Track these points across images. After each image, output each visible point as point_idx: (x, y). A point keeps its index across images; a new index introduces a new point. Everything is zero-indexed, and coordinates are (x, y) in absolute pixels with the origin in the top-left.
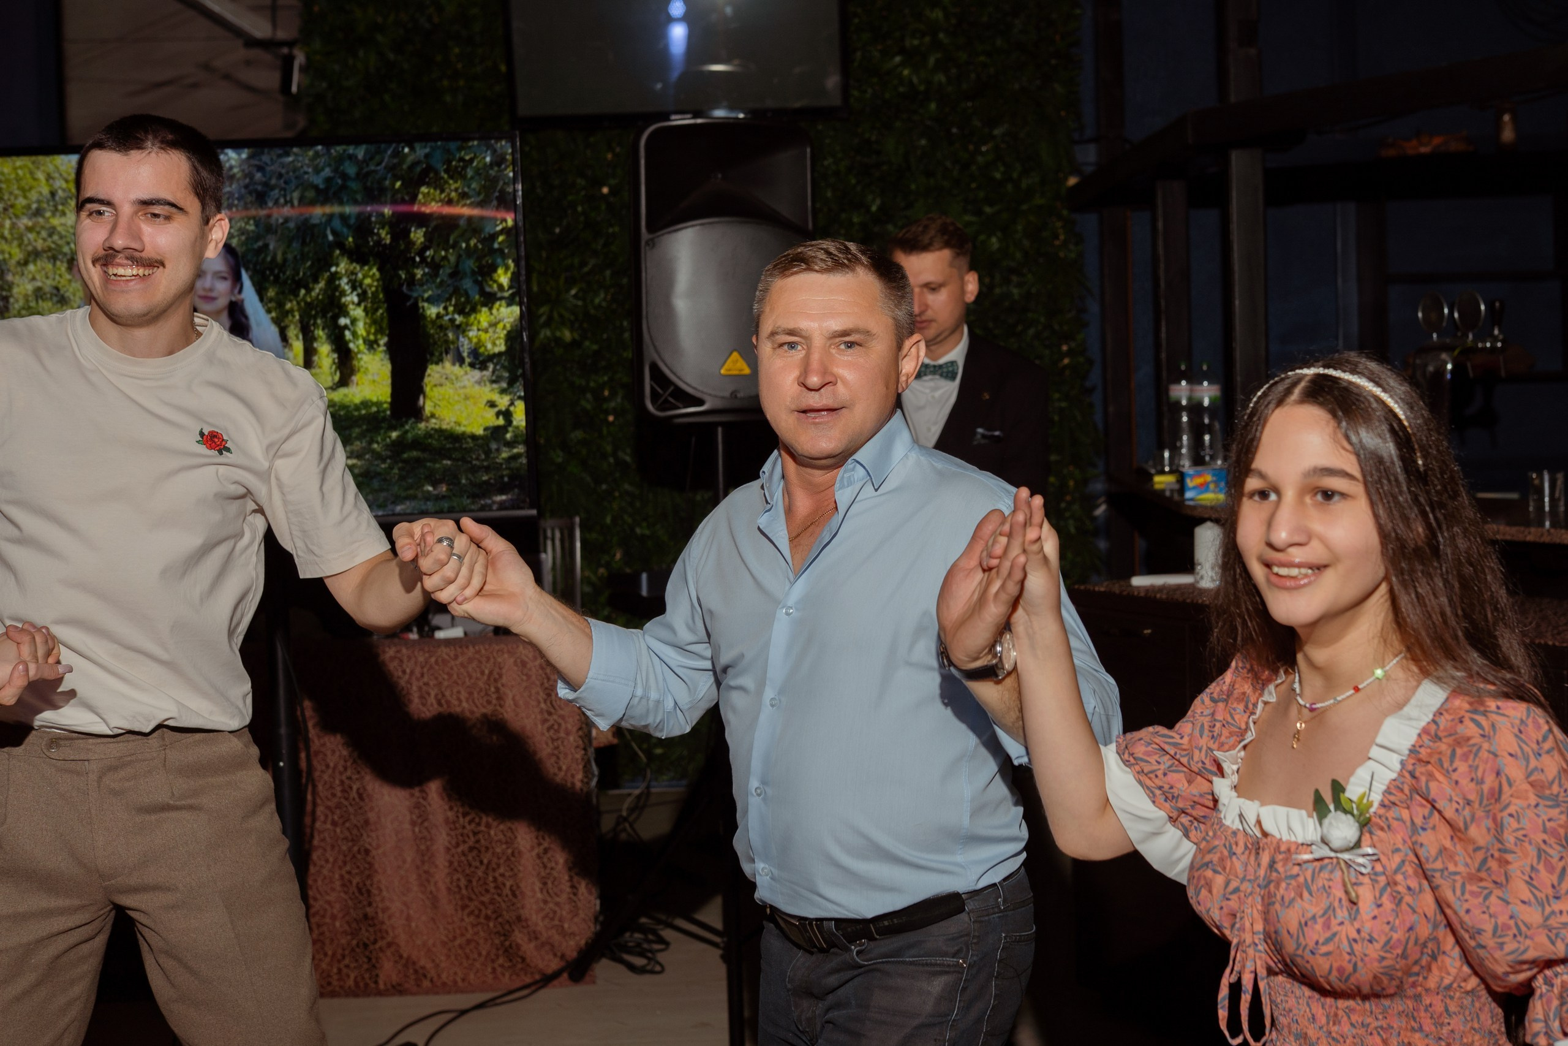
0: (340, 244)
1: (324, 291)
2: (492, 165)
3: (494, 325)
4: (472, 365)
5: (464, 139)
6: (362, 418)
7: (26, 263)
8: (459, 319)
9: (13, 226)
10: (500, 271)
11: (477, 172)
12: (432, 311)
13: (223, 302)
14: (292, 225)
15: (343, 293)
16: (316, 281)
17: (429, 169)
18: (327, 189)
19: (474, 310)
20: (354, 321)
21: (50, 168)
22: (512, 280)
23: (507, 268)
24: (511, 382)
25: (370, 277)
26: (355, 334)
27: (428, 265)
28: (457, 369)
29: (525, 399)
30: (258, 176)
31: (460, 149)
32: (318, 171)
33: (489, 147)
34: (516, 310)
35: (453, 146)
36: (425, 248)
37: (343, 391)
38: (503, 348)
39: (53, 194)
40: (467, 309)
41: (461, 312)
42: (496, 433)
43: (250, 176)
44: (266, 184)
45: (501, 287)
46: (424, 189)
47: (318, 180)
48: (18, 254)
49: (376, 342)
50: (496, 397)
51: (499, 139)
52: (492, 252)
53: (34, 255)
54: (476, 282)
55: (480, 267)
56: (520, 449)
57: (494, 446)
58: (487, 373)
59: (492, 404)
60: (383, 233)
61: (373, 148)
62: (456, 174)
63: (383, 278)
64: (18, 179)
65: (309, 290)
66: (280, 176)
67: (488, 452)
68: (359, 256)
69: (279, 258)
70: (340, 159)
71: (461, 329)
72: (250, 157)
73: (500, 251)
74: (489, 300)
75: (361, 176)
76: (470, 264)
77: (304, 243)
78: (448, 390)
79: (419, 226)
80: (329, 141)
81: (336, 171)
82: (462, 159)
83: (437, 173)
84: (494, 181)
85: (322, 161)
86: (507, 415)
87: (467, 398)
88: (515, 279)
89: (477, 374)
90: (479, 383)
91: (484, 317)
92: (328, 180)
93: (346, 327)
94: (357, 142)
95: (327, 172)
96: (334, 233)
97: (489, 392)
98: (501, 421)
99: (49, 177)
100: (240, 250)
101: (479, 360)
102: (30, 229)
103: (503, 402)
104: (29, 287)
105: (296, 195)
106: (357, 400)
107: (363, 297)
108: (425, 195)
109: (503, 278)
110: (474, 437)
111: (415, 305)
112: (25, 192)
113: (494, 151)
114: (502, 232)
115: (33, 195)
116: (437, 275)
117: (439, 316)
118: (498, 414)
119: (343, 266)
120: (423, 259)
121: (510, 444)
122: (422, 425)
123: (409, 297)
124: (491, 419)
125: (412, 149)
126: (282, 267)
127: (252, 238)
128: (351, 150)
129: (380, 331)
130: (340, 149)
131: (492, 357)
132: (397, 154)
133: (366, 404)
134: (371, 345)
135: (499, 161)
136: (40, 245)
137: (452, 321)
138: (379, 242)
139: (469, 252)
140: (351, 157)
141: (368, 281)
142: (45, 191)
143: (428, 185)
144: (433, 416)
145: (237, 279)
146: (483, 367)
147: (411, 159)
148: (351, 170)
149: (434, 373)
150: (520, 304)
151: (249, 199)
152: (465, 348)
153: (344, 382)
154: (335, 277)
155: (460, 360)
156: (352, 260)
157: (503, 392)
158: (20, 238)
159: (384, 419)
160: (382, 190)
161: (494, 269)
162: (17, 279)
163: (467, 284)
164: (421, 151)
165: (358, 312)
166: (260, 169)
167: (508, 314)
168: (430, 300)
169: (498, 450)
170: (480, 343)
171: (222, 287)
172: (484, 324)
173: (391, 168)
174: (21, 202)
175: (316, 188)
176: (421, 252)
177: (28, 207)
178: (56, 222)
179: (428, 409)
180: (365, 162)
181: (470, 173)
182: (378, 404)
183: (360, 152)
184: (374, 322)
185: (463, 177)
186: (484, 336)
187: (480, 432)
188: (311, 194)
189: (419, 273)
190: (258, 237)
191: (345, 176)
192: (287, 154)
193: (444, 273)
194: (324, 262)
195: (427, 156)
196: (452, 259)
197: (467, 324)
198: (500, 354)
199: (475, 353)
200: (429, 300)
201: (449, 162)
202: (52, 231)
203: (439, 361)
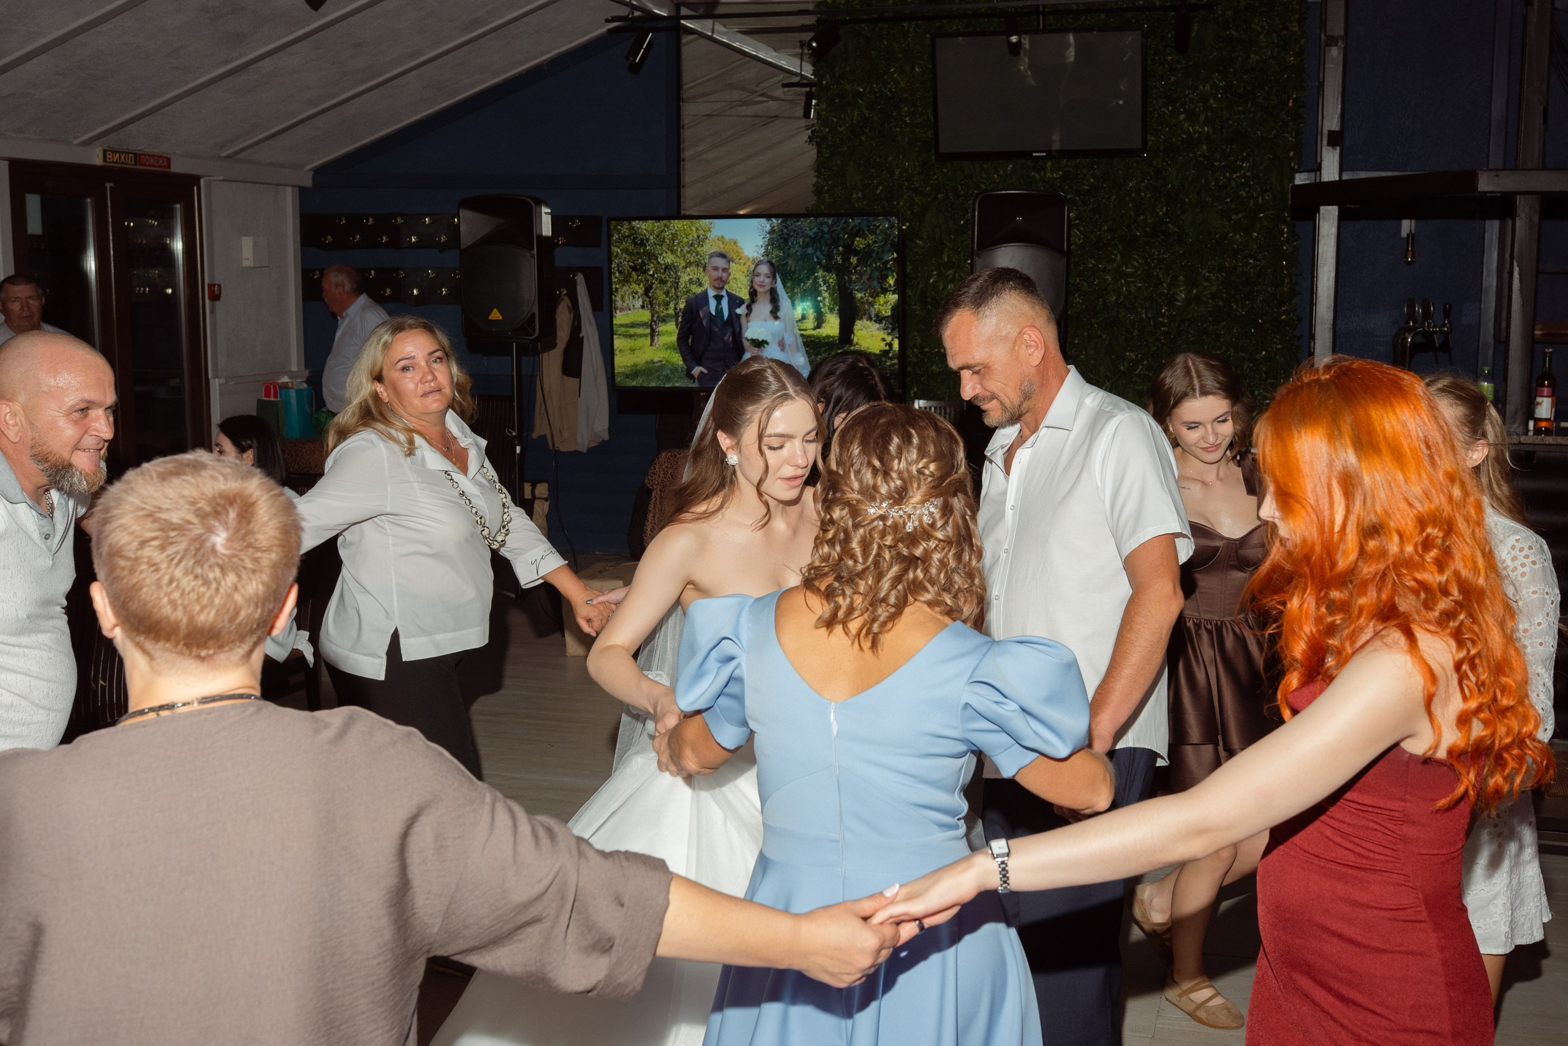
0: (819, 263)
1: (812, 284)
2: (888, 228)
3: (886, 303)
4: (875, 321)
5: (876, 215)
6: (825, 343)
7: (686, 268)
8: (871, 299)
9: (682, 250)
10: (890, 278)
11: (882, 231)
12: (859, 295)
13: (768, 288)
14: (799, 254)
15: (820, 286)
16: (808, 280)
17: (860, 229)
18: (815, 238)
19: (878, 296)
20: (824, 299)
21: (698, 225)
22: (895, 282)
23: (893, 277)
24: (893, 330)
25: (832, 278)
26: (824, 304)
27: (858, 274)
28: (868, 322)
29: (899, 338)
30: (785, 231)
31: (874, 221)
32: (811, 229)
33: (887, 220)
34: (896, 296)
35: (871, 219)
36: (857, 266)
37: (818, 330)
38: (890, 314)
39: (698, 237)
40: (875, 295)
41: (872, 296)
42: (885, 353)
43: (782, 230)
44: (788, 235)
45: (890, 285)
46: (857, 239)
47: (811, 233)
48: (683, 264)
49: (833, 308)
50: (885, 336)
51: (892, 216)
52: (887, 269)
53: (689, 264)
54: (879, 282)
55: (882, 276)
56: (895, 361)
57: (884, 359)
58: (882, 325)
59: (884, 340)
60: (839, 258)
61: (836, 219)
62: (872, 232)
63: (837, 279)
64: (684, 230)
65: (805, 284)
66: (795, 231)
67: (881, 362)
68: (828, 269)
69: (793, 269)
70: (821, 224)
71: (871, 304)
72: (782, 222)
73: (890, 268)
74: (885, 291)
75: (830, 232)
76: (876, 274)
77: (804, 262)
78: (864, 332)
79: (855, 256)
80: (816, 216)
81: (819, 229)
82: (875, 225)
83: (863, 231)
84: (889, 236)
85: (813, 225)
86: (890, 345)
87: (872, 336)
88: (896, 282)
89: (877, 325)
90: (878, 329)
91: (882, 299)
92: (816, 233)
93: (820, 301)
94: (829, 216)
95: (815, 230)
96: (817, 258)
97: (882, 334)
98: (887, 348)
99: (697, 229)
100: (776, 264)
101: (879, 319)
102: (688, 252)
103: (889, 339)
104: (687, 278)
105: (801, 240)
106: (824, 335)
107: (828, 287)
108: (858, 241)
109: (891, 281)
110: (875, 355)
111: (851, 292)
112: (687, 235)
113: (890, 222)
114: (891, 260)
115: (690, 237)
116: (861, 279)
117: (862, 298)
118: (886, 344)
119: (820, 273)
120: (856, 271)
121: (891, 359)
122: (852, 348)
123: (849, 289)
124: (882, 346)
125: (853, 220)
126: (794, 273)
127: (782, 259)
128: (826, 220)
129: (835, 304)
130: (821, 219)
131: (885, 318)
132: (846, 222)
133: (828, 337)
134: (831, 310)
135: (891, 226)
136: (692, 259)
137: (868, 300)
138: (836, 263)
139: (877, 268)
140: (826, 223)
141: (831, 280)
142: (695, 235)
143: (859, 237)
144: (857, 344)
145: (774, 277)
146: (880, 322)
147: (852, 224)
148: (826, 229)
149: (858, 324)
150: (898, 294)
151: (781, 241)
152: (873, 312)
153: (818, 326)
154: (817, 278)
155: (870, 319)
156: (824, 271)
157: (889, 334)
158: (684, 256)
159: (836, 344)
160: (839, 239)
161: (887, 277)
162: (682, 275)
163: (875, 283)
164: (857, 221)
165: (826, 295)
166: (786, 227)
167: (893, 298)
168: (859, 291)
169: (885, 361)
170: (879, 311)
171: (768, 281)
172: (882, 302)
173: (843, 229)
174: (685, 240)
175: (810, 237)
176: (855, 268)
177: (688, 242)
178: (699, 249)
179: (855, 340)
180: (832, 226)
181: (878, 232)
182: (833, 337)
183: (830, 221)
184: (833, 299)
185: (875, 234)
186: (881, 308)
187: (878, 352)
188: (807, 240)
189: (854, 277)
190: (784, 259)
191: (823, 232)
192: (798, 221)
193: (865, 278)
194: (812, 271)
195: (859, 223)
196: (869, 271)
197: (875, 302)
198: (888, 317)
199: (877, 315)
200: (857, 290)
201: (869, 226)
202: (697, 253)
203: (861, 319)
